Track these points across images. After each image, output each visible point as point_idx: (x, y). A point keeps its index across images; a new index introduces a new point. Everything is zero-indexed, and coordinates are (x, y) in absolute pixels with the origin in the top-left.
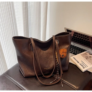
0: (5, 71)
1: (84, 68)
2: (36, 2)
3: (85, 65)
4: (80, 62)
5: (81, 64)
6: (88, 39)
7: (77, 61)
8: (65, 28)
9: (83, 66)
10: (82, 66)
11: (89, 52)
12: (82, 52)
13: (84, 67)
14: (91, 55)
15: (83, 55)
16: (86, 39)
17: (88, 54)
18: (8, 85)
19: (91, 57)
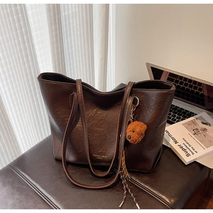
0: (15, 159)
1: (188, 155)
2: (82, 5)
3: (191, 149)
4: (181, 142)
5: (183, 146)
6: (201, 90)
7: (173, 138)
8: (147, 64)
9: (188, 150)
10: (184, 150)
11: (201, 118)
12: (185, 117)
13: (189, 152)
14: (205, 126)
15: (187, 126)
16: (196, 88)
17: (199, 122)
18: (17, 191)
19: (205, 130)
